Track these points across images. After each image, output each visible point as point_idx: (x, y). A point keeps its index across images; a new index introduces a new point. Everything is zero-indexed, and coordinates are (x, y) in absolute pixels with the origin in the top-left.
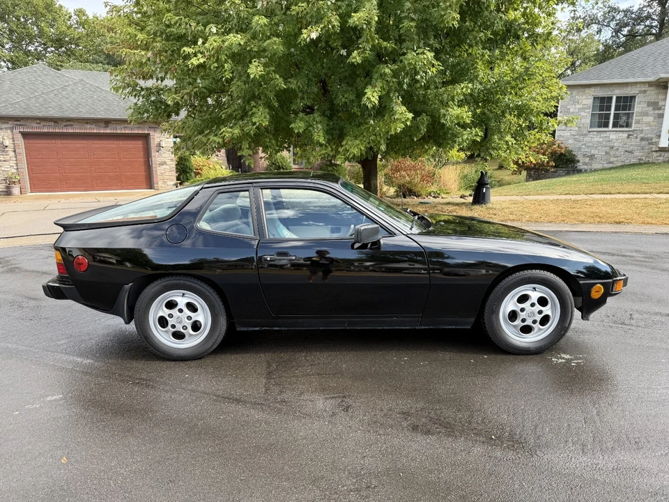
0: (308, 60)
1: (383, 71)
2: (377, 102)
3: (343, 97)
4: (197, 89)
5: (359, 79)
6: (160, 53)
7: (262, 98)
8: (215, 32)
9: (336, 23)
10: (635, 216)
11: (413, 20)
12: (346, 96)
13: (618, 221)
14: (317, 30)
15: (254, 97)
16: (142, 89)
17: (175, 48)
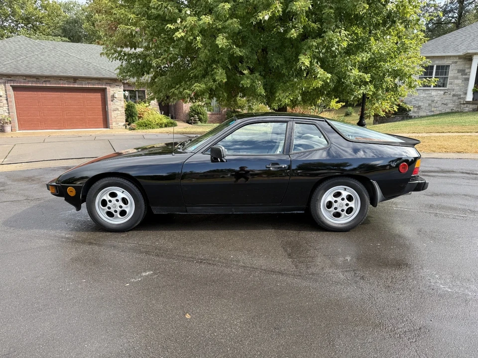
0: (251, 36)
1: (311, 44)
2: (309, 66)
3: (276, 61)
4: (171, 55)
5: (287, 49)
6: (144, 28)
7: (220, 62)
8: (189, 14)
9: (280, 9)
10: (469, 148)
11: (331, 8)
12: (278, 61)
13: (459, 151)
14: (268, 14)
15: (214, 61)
16: (125, 54)
17: (155, 25)
